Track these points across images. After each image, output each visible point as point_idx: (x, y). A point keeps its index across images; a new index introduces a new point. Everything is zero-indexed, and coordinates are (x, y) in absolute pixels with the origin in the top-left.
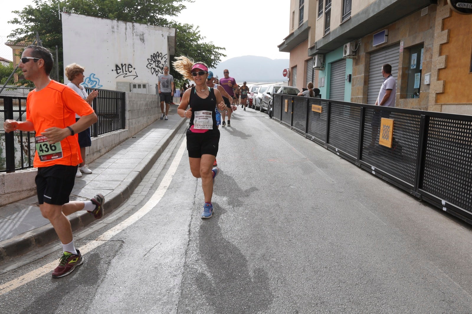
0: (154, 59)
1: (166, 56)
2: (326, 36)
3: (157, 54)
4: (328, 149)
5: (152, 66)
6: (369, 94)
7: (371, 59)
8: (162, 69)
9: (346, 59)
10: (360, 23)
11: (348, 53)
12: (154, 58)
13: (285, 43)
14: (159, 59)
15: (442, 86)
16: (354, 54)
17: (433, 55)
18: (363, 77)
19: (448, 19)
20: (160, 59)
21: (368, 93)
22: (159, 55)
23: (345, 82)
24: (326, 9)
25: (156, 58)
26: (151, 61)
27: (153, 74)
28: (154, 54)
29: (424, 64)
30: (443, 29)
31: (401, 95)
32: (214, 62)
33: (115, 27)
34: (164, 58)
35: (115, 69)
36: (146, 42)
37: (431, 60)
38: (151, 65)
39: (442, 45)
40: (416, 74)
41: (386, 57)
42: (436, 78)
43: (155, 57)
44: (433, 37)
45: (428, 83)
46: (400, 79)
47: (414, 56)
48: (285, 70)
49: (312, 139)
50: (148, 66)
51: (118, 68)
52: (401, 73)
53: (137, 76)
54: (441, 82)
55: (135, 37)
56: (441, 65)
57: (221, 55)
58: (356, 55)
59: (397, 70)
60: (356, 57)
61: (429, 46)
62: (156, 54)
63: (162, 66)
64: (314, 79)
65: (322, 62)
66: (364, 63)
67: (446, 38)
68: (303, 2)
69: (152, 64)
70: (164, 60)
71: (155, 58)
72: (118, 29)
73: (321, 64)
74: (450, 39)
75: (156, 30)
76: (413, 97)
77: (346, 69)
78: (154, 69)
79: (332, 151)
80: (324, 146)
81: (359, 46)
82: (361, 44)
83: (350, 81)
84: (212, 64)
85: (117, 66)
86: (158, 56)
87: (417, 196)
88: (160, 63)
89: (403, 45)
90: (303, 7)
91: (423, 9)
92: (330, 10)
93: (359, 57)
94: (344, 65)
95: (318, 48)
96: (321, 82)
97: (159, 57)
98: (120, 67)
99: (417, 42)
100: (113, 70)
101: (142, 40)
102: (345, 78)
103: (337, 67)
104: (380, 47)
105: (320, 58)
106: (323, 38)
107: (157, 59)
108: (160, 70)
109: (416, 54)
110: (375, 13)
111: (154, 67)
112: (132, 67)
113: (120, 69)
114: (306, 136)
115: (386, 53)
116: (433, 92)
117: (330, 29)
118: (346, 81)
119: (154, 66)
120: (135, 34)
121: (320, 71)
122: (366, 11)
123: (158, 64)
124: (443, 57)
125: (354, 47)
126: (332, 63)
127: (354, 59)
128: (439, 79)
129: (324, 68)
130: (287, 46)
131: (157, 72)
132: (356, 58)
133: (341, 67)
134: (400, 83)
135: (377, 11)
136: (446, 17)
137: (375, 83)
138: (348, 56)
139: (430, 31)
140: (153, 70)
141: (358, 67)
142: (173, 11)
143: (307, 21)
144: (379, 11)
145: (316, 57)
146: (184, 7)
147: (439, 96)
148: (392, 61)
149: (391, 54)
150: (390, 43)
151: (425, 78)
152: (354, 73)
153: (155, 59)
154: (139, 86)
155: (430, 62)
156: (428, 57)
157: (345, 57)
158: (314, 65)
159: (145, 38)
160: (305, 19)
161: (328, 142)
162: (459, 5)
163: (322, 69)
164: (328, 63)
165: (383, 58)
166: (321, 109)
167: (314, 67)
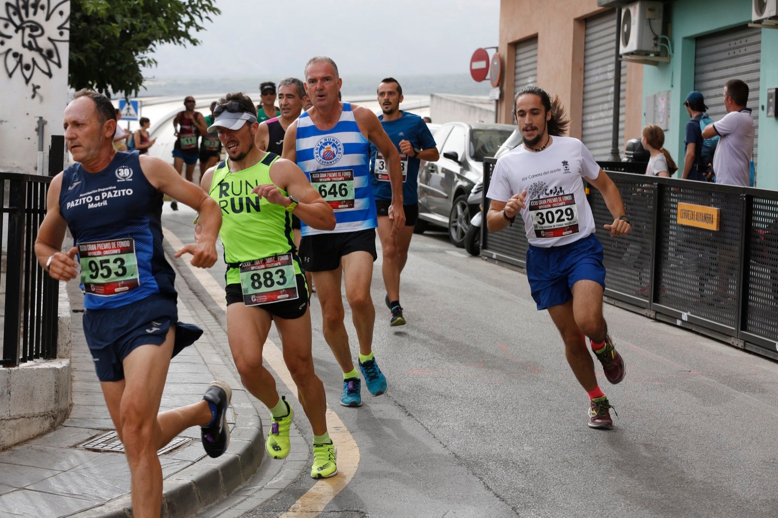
0: (16, 19)
4: (748, 349)
5: (9, 44)
8: (48, 56)
9: (760, 28)
11: (771, 9)
12: (17, 12)
14: (36, 19)
20: (40, 17)
22: (37, 1)
23: (757, 118)
25: (27, 15)
26: (6, 26)
27: (10, 75)
32: (186, 19)
34: (56, 14)
38: (6, 41)
43: (22, 10)
48: (480, 55)
49: (679, 323)
63: (50, 46)
64: (622, 95)
65: (658, 30)
69: (9, 37)
70: (57, 20)
71: (23, 12)
73: (656, 38)
77: (762, 66)
78: (15, 55)
79: (760, 353)
80: (731, 341)
84: (182, 28)
86: (35, 6)
88: (43, 33)
94: (750, 49)
96: (655, 111)
97: (39, 10)
102: (758, 99)
103: (725, 55)
105: (649, 15)
107: (31, 17)
108: (40, 61)
111: (18, 48)
114: (653, 315)
118: (762, 114)
119: (15, 43)
121: (647, 69)
123: (34, 37)
126: (700, 40)
129: (666, 54)
131: (27, 67)
133: (738, 56)
138: (771, 18)
140: (12, 62)
145: (635, 11)
153: (21, 19)
157: (759, 22)
158: (626, 43)
161: (744, 327)
163: (657, 59)
164: (685, 38)
166: (715, 217)
167: (623, 50)
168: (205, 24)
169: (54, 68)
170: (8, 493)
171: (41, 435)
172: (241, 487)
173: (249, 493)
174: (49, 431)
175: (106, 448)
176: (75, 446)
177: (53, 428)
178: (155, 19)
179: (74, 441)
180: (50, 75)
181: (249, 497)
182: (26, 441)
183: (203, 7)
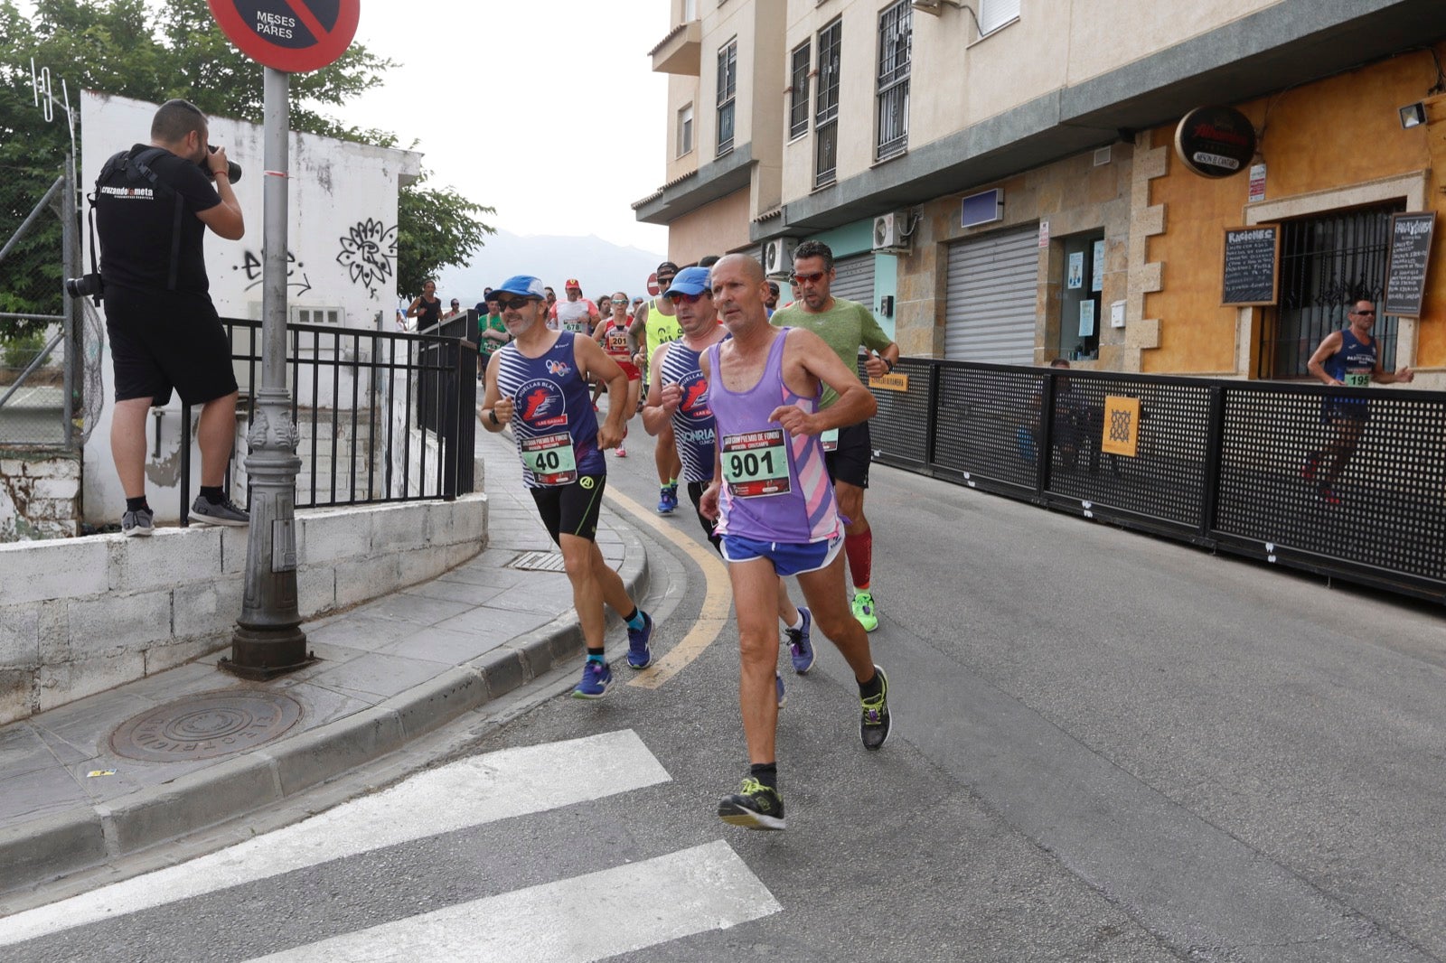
0: (358, 240)
1: (395, 232)
2: (822, 191)
3: (369, 226)
4: (936, 476)
5: (353, 258)
6: (948, 349)
7: (953, 258)
8: (383, 267)
9: (875, 255)
10: (938, 169)
11: (889, 240)
12: (359, 234)
13: (666, 199)
14: (373, 240)
15: (1155, 333)
16: (905, 244)
17: (1130, 259)
18: (933, 306)
19: (1163, 181)
20: (376, 239)
21: (945, 345)
22: (373, 227)
24: (818, 119)
25: (366, 237)
26: (351, 245)
27: (354, 281)
28: (360, 224)
29: (1107, 279)
30: (1151, 202)
31: (1046, 351)
32: (460, 249)
33: (246, 142)
34: (387, 238)
35: (244, 264)
36: (335, 190)
37: (1126, 272)
38: (351, 256)
39: (1150, 237)
40: (1082, 302)
41: (997, 257)
42: (1140, 312)
43: (362, 233)
44: (1126, 216)
45: (1120, 325)
46: (1044, 312)
47: (1077, 259)
50: (343, 258)
51: (252, 262)
52: (1045, 298)
53: (309, 287)
54: (1153, 324)
55: (304, 173)
56: (1152, 283)
57: (477, 227)
58: (908, 247)
59: (1034, 288)
60: (910, 251)
61: (1118, 239)
62: (364, 223)
63: (384, 260)
66: (934, 270)
67: (1161, 223)
68: (731, 89)
69: (353, 253)
70: (388, 241)
71: (363, 235)
72: (253, 149)
74: (1170, 226)
75: (366, 156)
76: (1076, 359)
77: (876, 281)
78: (358, 266)
79: (948, 479)
80: (921, 471)
81: (918, 222)
82: (921, 219)
83: (890, 314)
84: (458, 255)
85: (248, 256)
86: (372, 230)
87: (1207, 545)
88: (378, 251)
89: (1047, 230)
90: (732, 103)
91: (1096, 151)
92: (835, 123)
93: (917, 253)
94: (863, 270)
95: (792, 221)
97: (375, 234)
98: (260, 258)
99: (1087, 224)
100: (235, 268)
101: (326, 182)
103: (845, 274)
104: (983, 230)
105: (788, 247)
106: (811, 195)
107: (369, 239)
108: (376, 271)
109: (1081, 255)
110: (984, 151)
111: (360, 262)
112: (294, 260)
113: (258, 265)
115: (996, 245)
116: (1134, 346)
117: (837, 174)
119: (358, 257)
120: (303, 165)
122: (955, 141)
123: (371, 253)
124: (1155, 267)
125: (905, 225)
127: (900, 255)
128: (1146, 316)
130: (666, 206)
131: (367, 275)
132: (907, 254)
133: (854, 275)
134: (1044, 323)
135: (988, 145)
136: (1156, 174)
137: (966, 320)
138: (885, 247)
139: (1120, 203)
140: (355, 271)
141: (914, 277)
142: (337, 88)
143: (748, 146)
144: (996, 147)
145: (779, 245)
146: (375, 80)
147: (1148, 356)
148: (1016, 266)
149: (1013, 250)
150: (1011, 222)
151: (1113, 313)
152: (904, 292)
153: (361, 239)
154: (319, 315)
155: (1123, 275)
156: (1117, 264)
158: (772, 267)
159: (333, 178)
160: (742, 136)
161: (932, 460)
162: (1198, 157)
165: (990, 259)
166: (905, 381)
167: (768, 271)
168: (474, 252)
169: (386, 276)
170: (469, 610)
171: (474, 556)
172: (646, 597)
173: (656, 603)
174: (479, 553)
175: (533, 567)
176: (506, 565)
177: (482, 550)
178: (442, 246)
179: (503, 562)
180: (384, 281)
181: (658, 606)
182: (464, 562)
183: (472, 241)
